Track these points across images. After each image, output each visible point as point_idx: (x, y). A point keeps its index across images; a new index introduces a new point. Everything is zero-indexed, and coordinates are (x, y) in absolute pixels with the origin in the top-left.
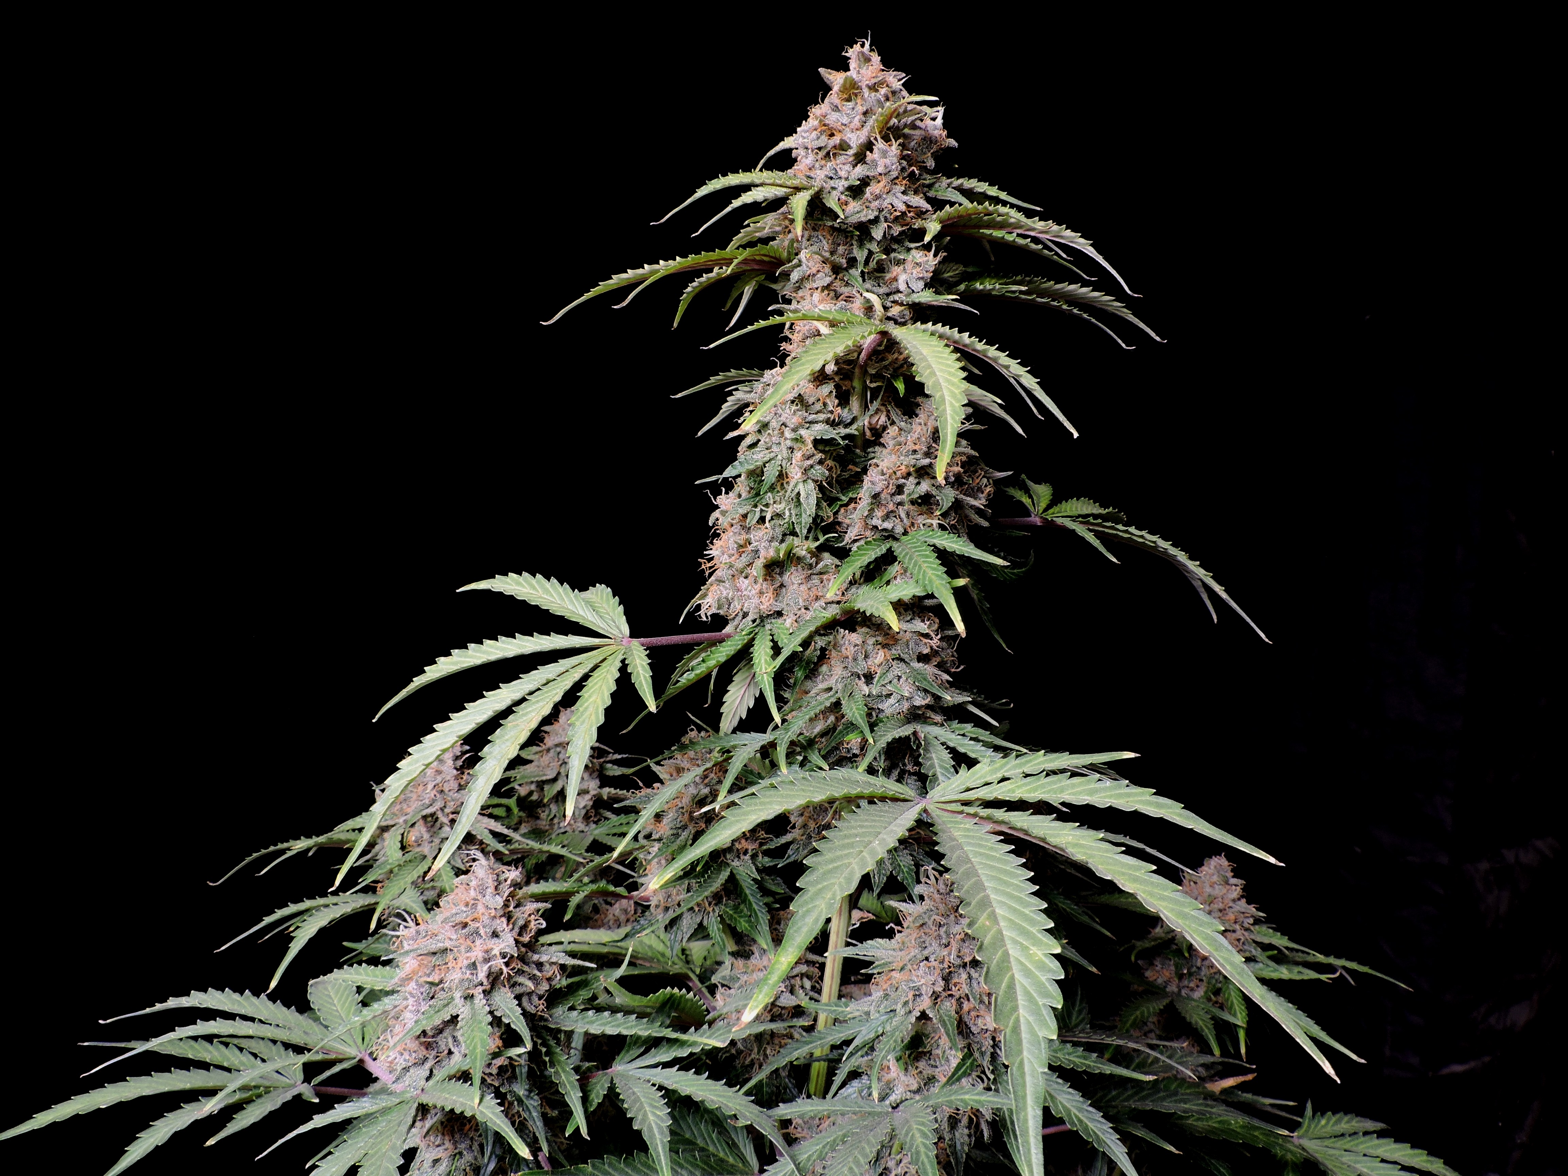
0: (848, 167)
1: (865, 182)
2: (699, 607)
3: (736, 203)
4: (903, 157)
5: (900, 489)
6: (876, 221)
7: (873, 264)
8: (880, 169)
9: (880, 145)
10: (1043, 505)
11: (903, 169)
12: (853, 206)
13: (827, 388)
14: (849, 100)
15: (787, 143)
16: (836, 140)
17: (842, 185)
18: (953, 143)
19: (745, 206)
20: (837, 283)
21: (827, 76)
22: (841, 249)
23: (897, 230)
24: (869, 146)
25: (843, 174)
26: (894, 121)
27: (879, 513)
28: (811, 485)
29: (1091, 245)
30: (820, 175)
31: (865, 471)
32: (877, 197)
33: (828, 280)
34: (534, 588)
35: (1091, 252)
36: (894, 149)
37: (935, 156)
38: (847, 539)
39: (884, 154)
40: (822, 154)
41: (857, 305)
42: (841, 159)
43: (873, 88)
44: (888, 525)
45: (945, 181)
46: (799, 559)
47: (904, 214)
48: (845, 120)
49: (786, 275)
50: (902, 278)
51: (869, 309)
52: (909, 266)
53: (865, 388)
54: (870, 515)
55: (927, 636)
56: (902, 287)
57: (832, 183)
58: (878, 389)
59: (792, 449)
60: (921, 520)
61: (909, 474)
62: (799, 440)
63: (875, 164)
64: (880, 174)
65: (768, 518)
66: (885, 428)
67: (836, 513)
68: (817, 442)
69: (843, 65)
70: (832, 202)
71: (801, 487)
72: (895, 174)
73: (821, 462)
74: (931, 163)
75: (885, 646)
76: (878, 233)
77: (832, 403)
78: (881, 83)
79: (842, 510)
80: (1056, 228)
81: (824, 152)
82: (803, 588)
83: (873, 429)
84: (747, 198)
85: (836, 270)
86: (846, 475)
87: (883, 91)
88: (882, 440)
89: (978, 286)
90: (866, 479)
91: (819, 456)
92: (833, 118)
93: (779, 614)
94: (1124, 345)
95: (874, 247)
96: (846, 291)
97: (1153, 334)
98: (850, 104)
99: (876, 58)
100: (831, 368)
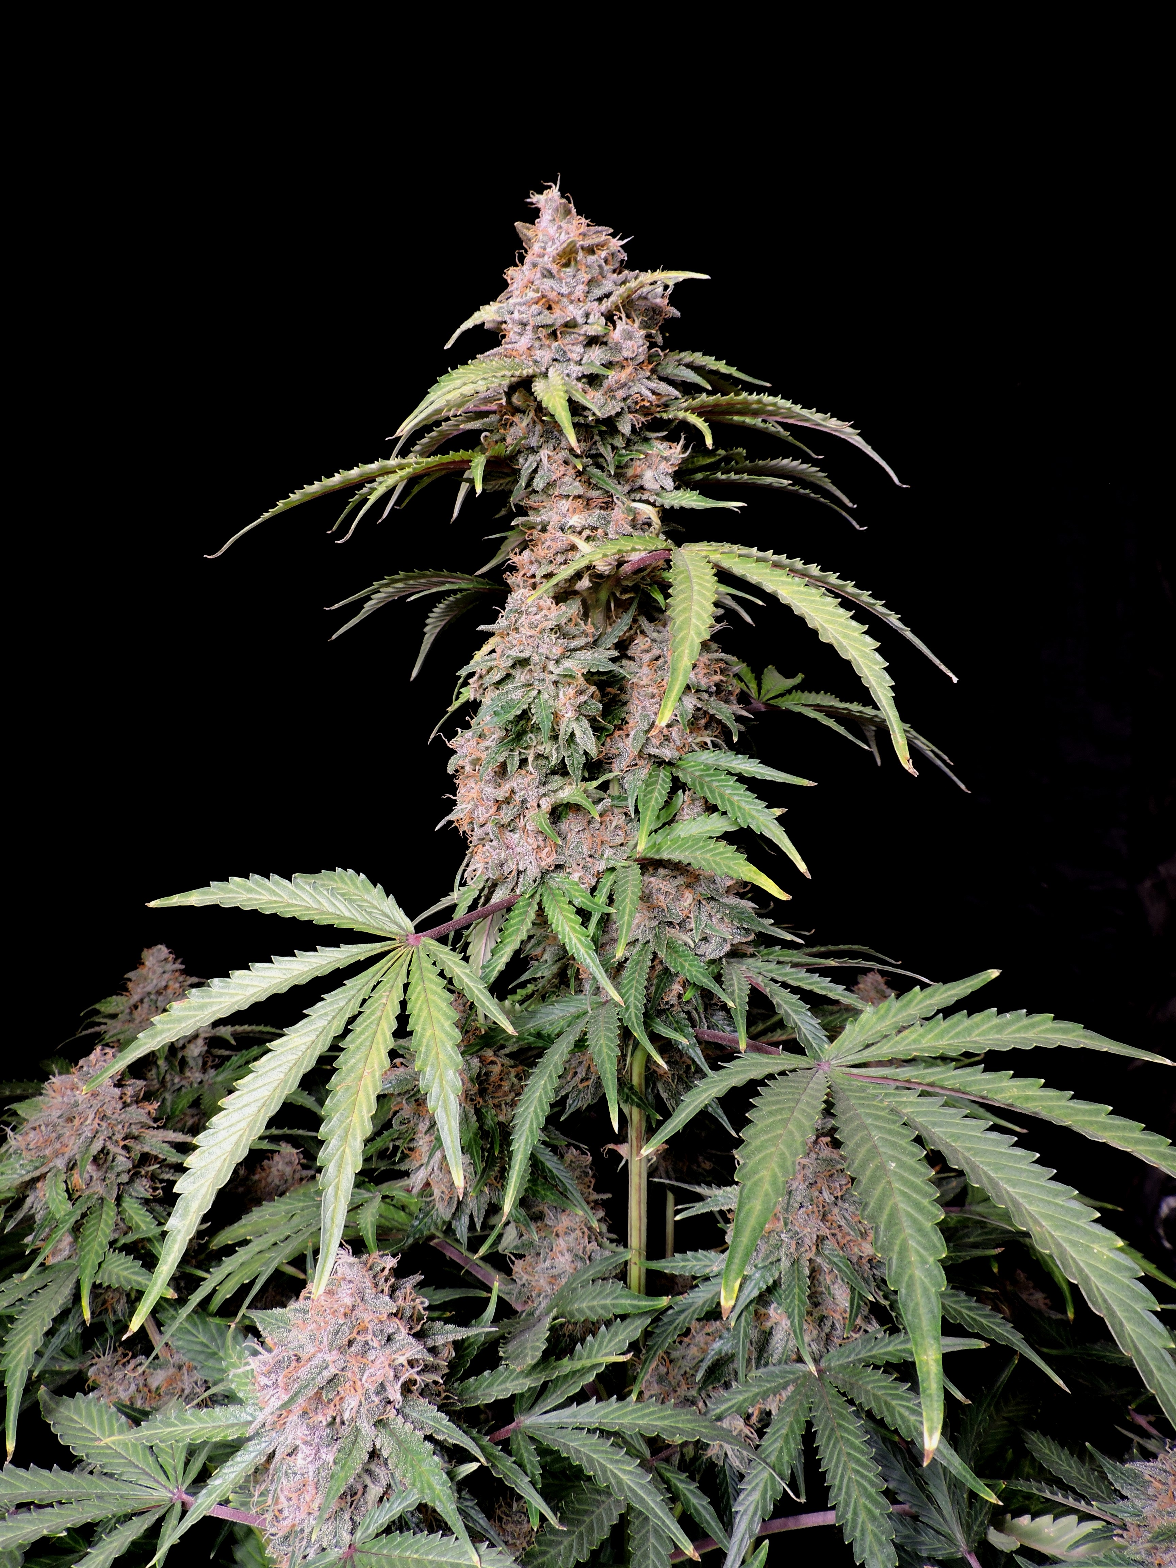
0: (579, 349)
4: (646, 338)
6: (622, 413)
8: (625, 353)
9: (624, 325)
12: (593, 396)
14: (567, 265)
15: (480, 317)
17: (571, 369)
18: (675, 312)
21: (525, 231)
23: (642, 421)
25: (573, 356)
27: (655, 741)
28: (586, 724)
29: (859, 434)
30: (541, 356)
32: (622, 385)
34: (276, 894)
35: (858, 441)
37: (664, 329)
39: (628, 333)
40: (540, 331)
41: (620, 516)
42: (569, 339)
43: (588, 249)
44: (665, 752)
45: (672, 356)
47: (649, 403)
48: (565, 290)
50: (648, 475)
52: (653, 460)
53: (609, 598)
54: (647, 744)
56: (651, 485)
57: (558, 367)
58: (631, 600)
59: (555, 683)
62: (565, 673)
63: (619, 346)
64: (626, 359)
65: (530, 760)
68: (587, 675)
69: (533, 217)
70: (578, 395)
71: (574, 726)
72: (641, 358)
73: (591, 697)
74: (660, 339)
75: (688, 886)
76: (625, 428)
77: (582, 621)
78: (595, 243)
79: (608, 740)
81: (550, 330)
82: (586, 835)
87: (602, 254)
88: (630, 653)
91: (589, 689)
92: (548, 286)
93: (559, 867)
94: (857, 527)
95: (620, 443)
97: (846, 500)
98: (569, 271)
99: (572, 209)
100: (585, 583)
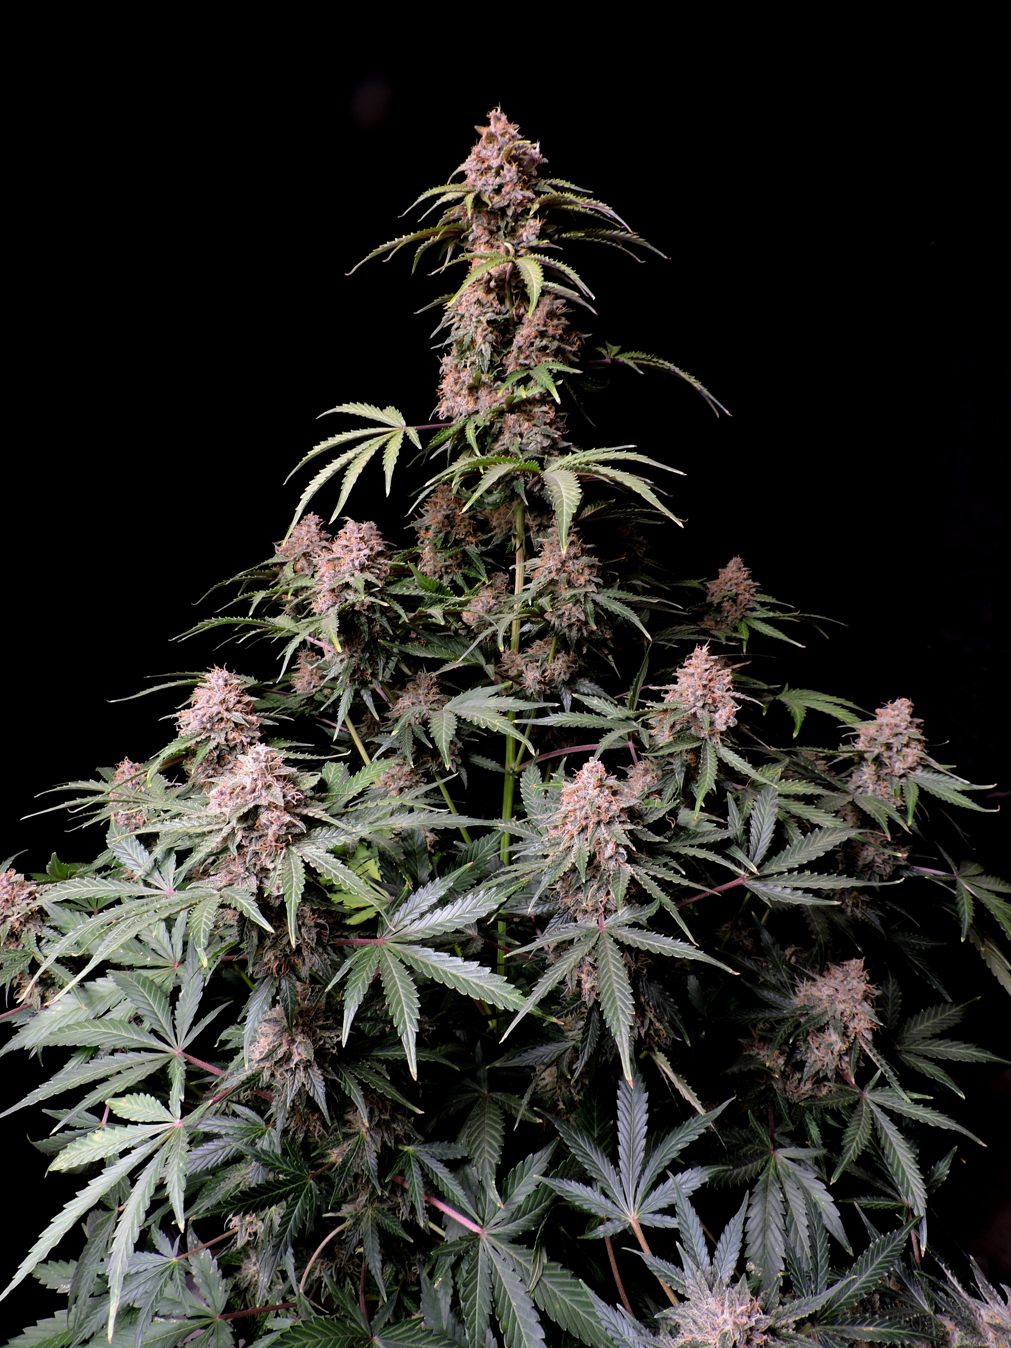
0: (492, 179)
1: (501, 186)
2: (438, 412)
3: (439, 202)
4: (519, 172)
5: (532, 344)
6: (509, 205)
7: (509, 228)
8: (508, 179)
9: (507, 166)
10: (613, 353)
11: (520, 178)
12: (497, 199)
13: (492, 296)
14: (490, 142)
15: (460, 169)
16: (485, 165)
17: (490, 188)
18: (545, 160)
19: (443, 204)
20: (492, 240)
21: (479, 129)
22: (493, 222)
23: (520, 210)
24: (501, 167)
25: (490, 182)
26: (514, 152)
27: (522, 356)
28: (487, 344)
29: (612, 210)
30: (479, 183)
31: (514, 337)
32: (508, 193)
33: (487, 238)
35: (609, 212)
36: (514, 167)
37: (537, 168)
38: (508, 372)
39: (509, 171)
40: (479, 173)
41: (502, 250)
42: (489, 175)
43: (503, 135)
44: (527, 362)
45: (543, 181)
46: (485, 383)
47: (522, 201)
48: (489, 154)
49: (466, 238)
50: (525, 234)
51: (508, 252)
52: (527, 228)
53: (512, 294)
54: (517, 358)
55: (547, 413)
56: (525, 239)
57: (486, 188)
59: (476, 327)
60: (544, 359)
61: (536, 337)
62: (479, 321)
63: (505, 176)
64: (508, 181)
65: (468, 364)
66: (523, 315)
67: (501, 360)
68: (489, 322)
69: (487, 123)
70: (485, 199)
71: (482, 346)
72: (515, 181)
73: (491, 332)
74: (535, 173)
75: (528, 420)
76: (510, 212)
77: (496, 303)
78: (506, 133)
79: (504, 357)
80: (594, 202)
82: (488, 397)
83: (517, 316)
84: (444, 199)
85: (491, 233)
86: (505, 340)
87: (507, 136)
88: (522, 321)
89: (564, 235)
90: (515, 341)
91: (490, 329)
92: (484, 153)
93: (477, 412)
95: (509, 219)
96: (496, 243)
97: (663, 255)
98: (491, 145)
99: (504, 117)
100: (492, 284)
